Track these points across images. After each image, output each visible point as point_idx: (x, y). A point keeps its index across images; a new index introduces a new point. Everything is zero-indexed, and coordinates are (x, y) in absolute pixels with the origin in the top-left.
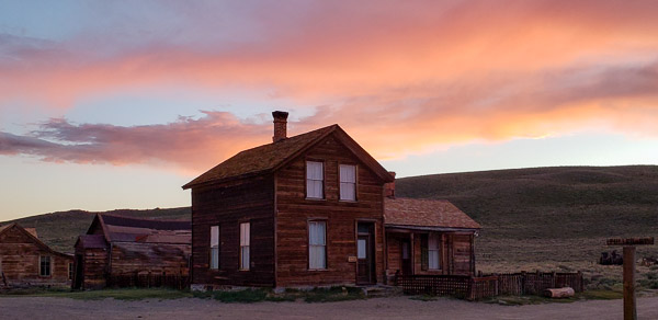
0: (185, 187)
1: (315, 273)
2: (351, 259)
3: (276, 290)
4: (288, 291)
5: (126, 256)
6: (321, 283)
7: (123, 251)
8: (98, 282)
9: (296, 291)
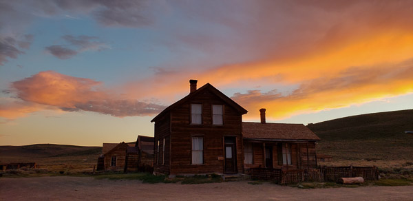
0: (152, 121)
1: (196, 166)
2: (220, 158)
3: (170, 176)
4: (177, 177)
5: (148, 157)
6: (200, 172)
7: (146, 154)
8: (134, 169)
9: (183, 177)
